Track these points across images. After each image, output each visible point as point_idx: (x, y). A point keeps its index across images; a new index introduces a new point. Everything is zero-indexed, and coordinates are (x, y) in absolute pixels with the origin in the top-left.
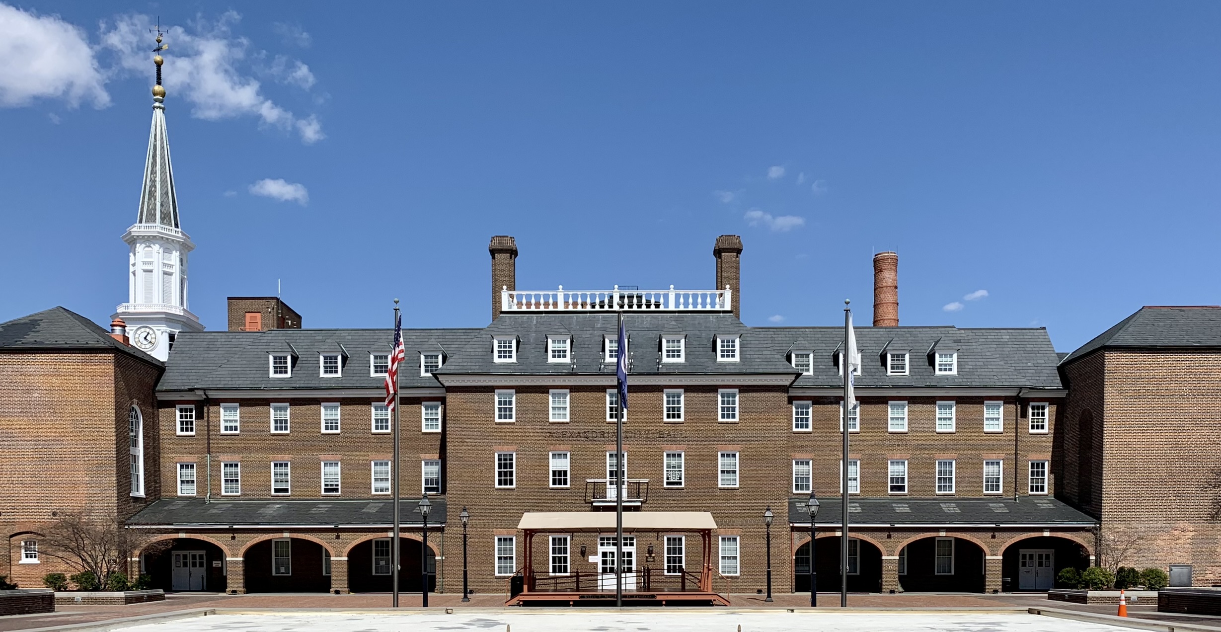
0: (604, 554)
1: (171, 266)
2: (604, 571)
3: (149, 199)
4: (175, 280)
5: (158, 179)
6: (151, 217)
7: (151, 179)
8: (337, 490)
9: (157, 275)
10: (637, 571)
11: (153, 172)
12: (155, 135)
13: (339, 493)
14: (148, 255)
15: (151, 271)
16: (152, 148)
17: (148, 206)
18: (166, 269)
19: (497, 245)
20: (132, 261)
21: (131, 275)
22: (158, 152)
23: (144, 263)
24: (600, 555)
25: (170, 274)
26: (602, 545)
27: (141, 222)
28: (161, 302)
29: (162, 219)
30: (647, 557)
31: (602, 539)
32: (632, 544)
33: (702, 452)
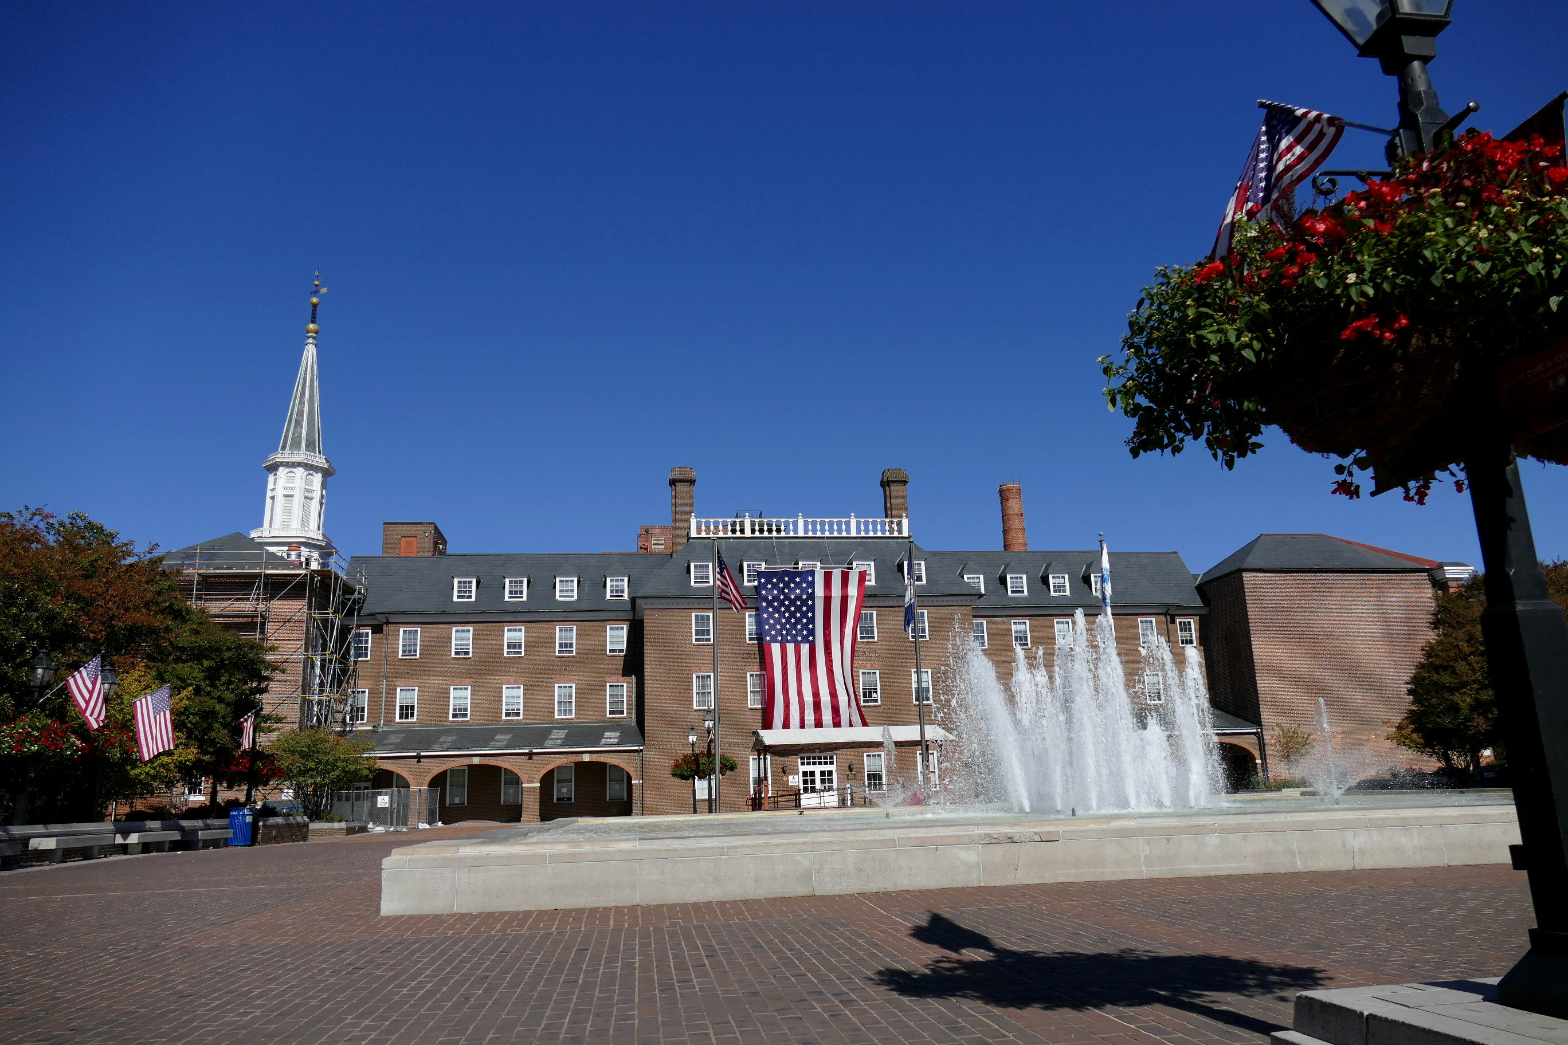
0: (805, 774)
1: (312, 491)
2: (806, 790)
3: (295, 427)
4: (315, 504)
5: (306, 409)
6: (296, 444)
7: (298, 409)
8: (518, 714)
9: (298, 501)
10: (838, 789)
11: (301, 402)
12: (306, 368)
13: (521, 717)
14: (291, 480)
15: (292, 496)
16: (302, 381)
17: (294, 434)
18: (307, 494)
19: (676, 475)
20: (270, 486)
21: (268, 501)
22: (308, 384)
23: (286, 488)
24: (801, 774)
25: (312, 499)
26: (803, 764)
27: (284, 448)
28: (299, 527)
29: (307, 446)
30: (848, 775)
31: (803, 758)
32: (832, 763)
33: (896, 670)
